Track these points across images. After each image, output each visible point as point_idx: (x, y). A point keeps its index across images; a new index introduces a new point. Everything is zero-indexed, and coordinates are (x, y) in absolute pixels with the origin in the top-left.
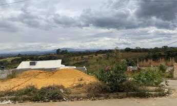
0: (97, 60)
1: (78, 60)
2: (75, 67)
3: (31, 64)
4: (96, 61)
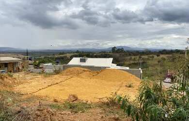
0: (159, 62)
1: (134, 60)
3: (82, 61)
4: (157, 63)
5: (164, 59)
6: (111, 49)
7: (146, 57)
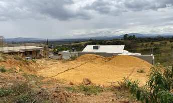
2: (140, 54)
6: (123, 36)
7: (158, 43)
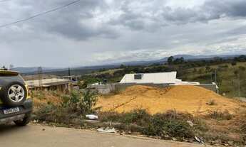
0: (236, 72)
1: (200, 72)
2: (198, 83)
3: (136, 77)
4: (233, 74)
5: (243, 69)
